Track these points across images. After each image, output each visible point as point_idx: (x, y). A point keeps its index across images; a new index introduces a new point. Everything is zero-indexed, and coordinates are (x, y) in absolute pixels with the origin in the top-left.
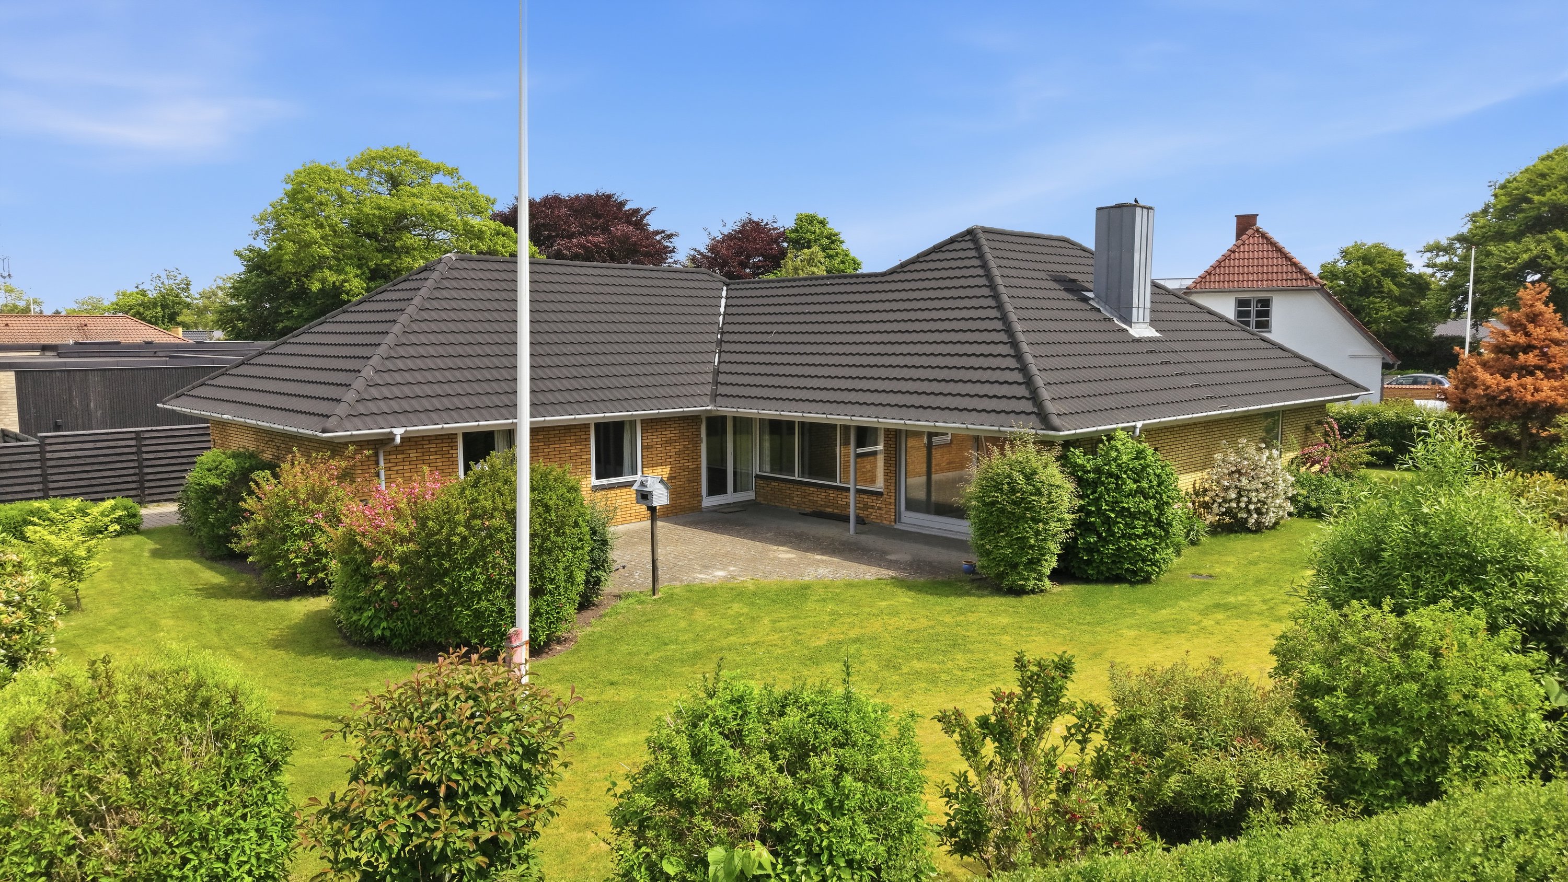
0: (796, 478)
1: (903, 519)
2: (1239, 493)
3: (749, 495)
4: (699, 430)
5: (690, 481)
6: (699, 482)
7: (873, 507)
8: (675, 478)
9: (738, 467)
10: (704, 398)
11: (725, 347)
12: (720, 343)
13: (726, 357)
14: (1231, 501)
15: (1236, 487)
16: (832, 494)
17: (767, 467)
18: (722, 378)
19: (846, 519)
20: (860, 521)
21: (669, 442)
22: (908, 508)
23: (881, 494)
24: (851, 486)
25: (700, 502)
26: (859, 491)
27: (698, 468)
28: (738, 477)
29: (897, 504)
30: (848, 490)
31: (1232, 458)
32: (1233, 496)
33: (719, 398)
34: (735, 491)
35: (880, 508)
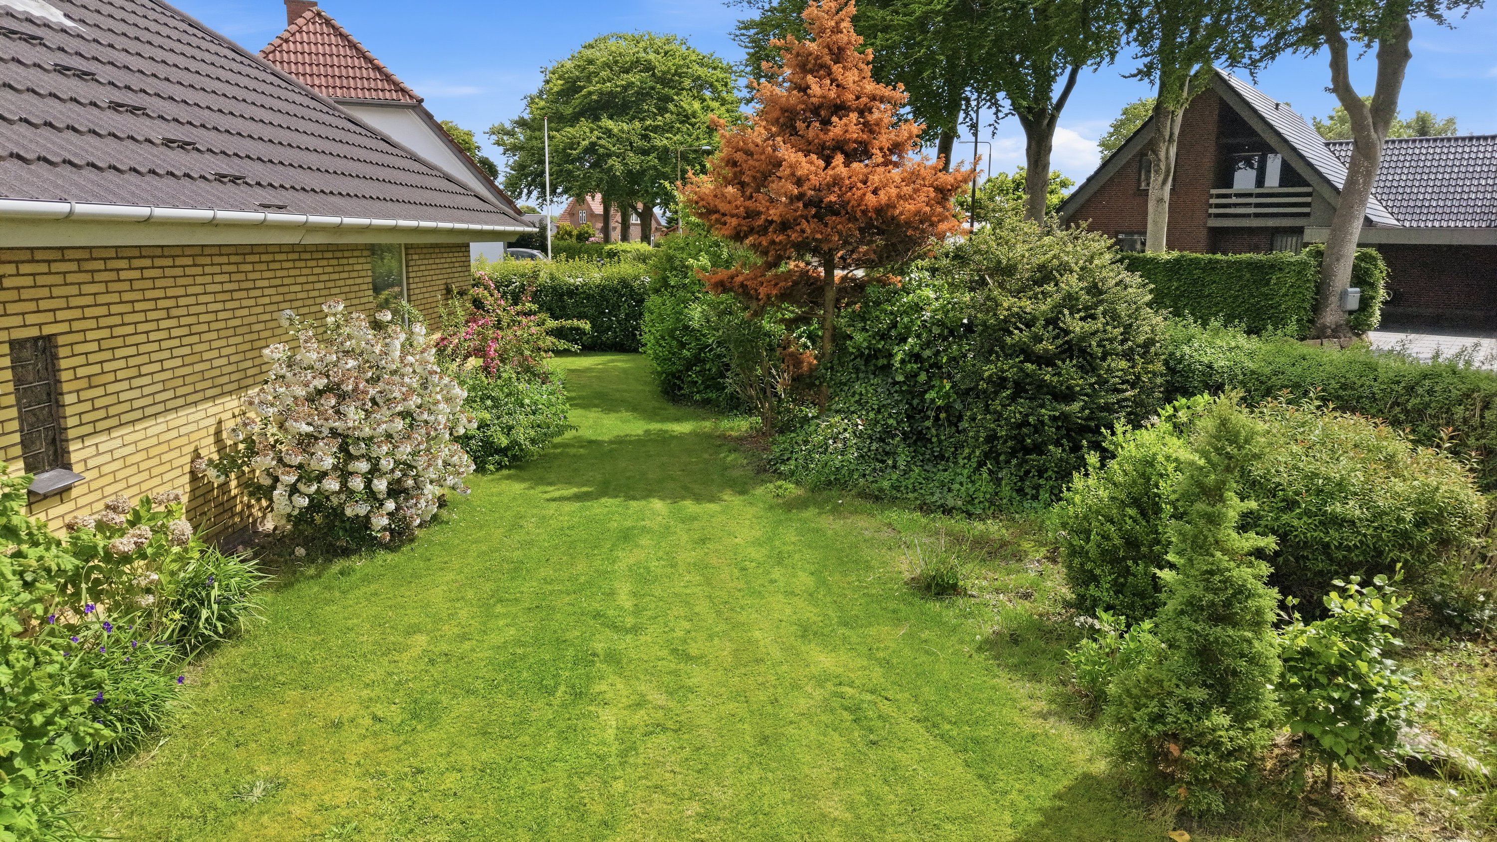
2: (343, 448)
14: (324, 474)
15: (334, 433)
31: (312, 355)
32: (328, 462)
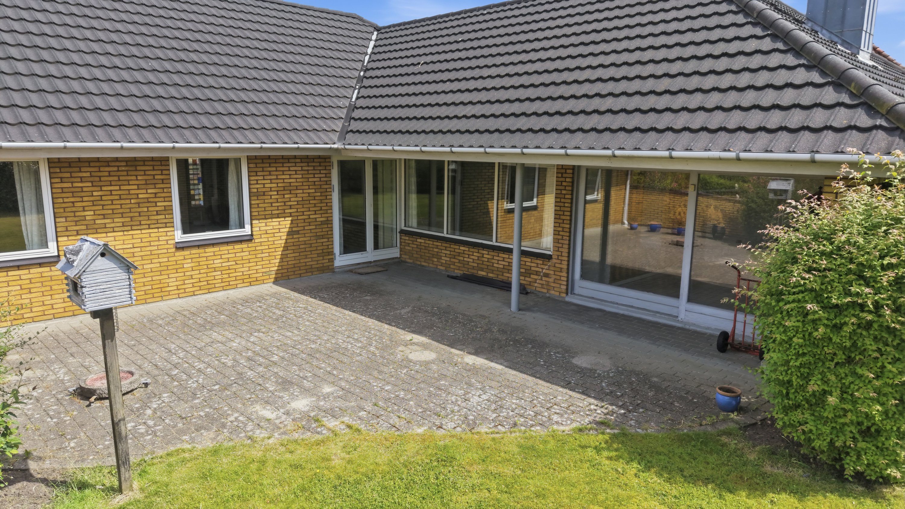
0: (445, 235)
1: (577, 290)
3: (394, 253)
4: (328, 175)
5: (318, 237)
6: (329, 237)
7: (537, 273)
8: (298, 232)
9: (380, 220)
10: (331, 135)
11: (366, 83)
12: (360, 79)
13: (364, 92)
16: (487, 255)
17: (414, 221)
18: (357, 114)
19: (506, 286)
20: (523, 290)
21: (288, 189)
22: (583, 276)
23: (549, 257)
24: (514, 246)
25: (332, 260)
26: (524, 253)
27: (329, 222)
28: (381, 233)
29: (570, 270)
30: (510, 251)
33: (349, 136)
34: (376, 247)
35: (547, 275)
